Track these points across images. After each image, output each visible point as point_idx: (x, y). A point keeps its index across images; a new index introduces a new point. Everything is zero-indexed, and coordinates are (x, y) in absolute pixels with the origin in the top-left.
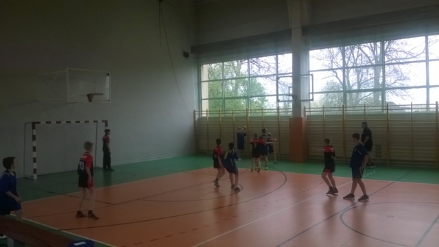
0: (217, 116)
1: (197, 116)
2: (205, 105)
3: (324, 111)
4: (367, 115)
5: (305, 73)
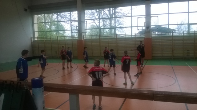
0: (43, 40)
1: (33, 40)
2: (36, 35)
3: (91, 37)
4: (109, 39)
5: (83, 20)
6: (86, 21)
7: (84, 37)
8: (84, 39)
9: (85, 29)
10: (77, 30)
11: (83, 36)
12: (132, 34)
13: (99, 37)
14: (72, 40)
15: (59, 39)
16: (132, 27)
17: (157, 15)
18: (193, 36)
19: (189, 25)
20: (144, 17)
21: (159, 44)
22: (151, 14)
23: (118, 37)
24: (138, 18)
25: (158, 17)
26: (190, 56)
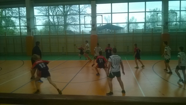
3: (41, 33)
4: (59, 35)
5: (32, 17)
6: (35, 18)
7: (34, 33)
8: (33, 35)
9: (35, 26)
10: (25, 26)
11: (32, 32)
12: (80, 31)
13: (49, 33)
14: (21, 37)
15: (7, 35)
16: (80, 24)
17: (101, 15)
18: (131, 34)
19: (129, 23)
20: (91, 16)
21: (104, 41)
22: (97, 13)
23: (67, 34)
24: (85, 16)
25: (102, 16)
26: (130, 51)
